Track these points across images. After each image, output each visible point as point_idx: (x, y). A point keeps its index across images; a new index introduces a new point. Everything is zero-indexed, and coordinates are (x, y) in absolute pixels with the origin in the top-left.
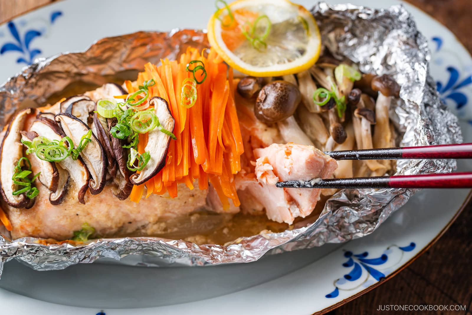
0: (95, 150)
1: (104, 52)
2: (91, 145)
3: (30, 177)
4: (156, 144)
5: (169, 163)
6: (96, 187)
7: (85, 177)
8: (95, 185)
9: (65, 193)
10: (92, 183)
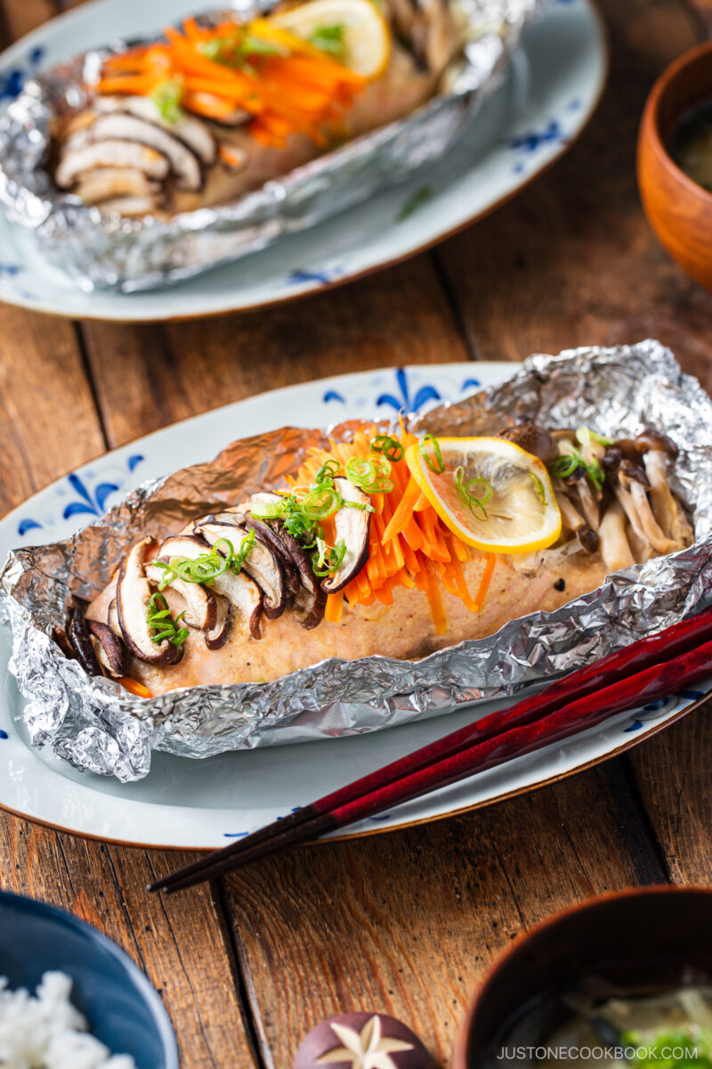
0: (264, 556)
1: (236, 465)
2: (256, 551)
3: (169, 618)
4: (350, 532)
5: (374, 553)
6: (276, 604)
7: (257, 595)
8: (274, 601)
9: (229, 628)
10: (268, 601)
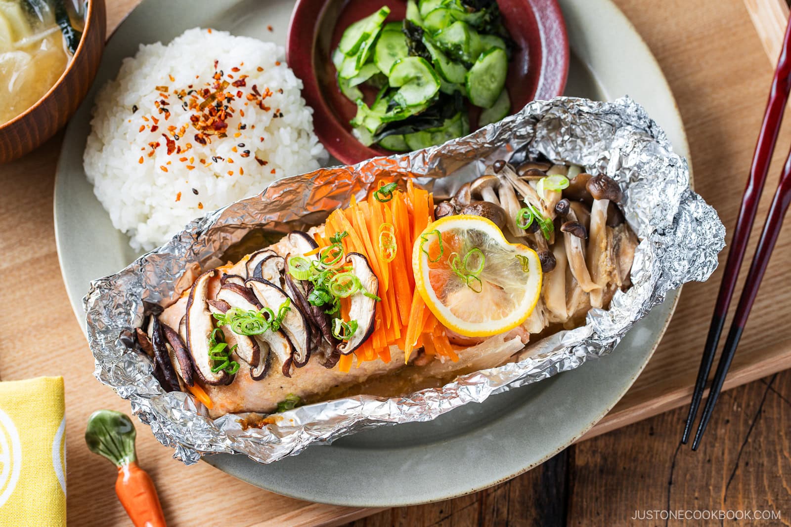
6: (301, 361)
7: (289, 350)
8: (300, 358)
10: (296, 356)
